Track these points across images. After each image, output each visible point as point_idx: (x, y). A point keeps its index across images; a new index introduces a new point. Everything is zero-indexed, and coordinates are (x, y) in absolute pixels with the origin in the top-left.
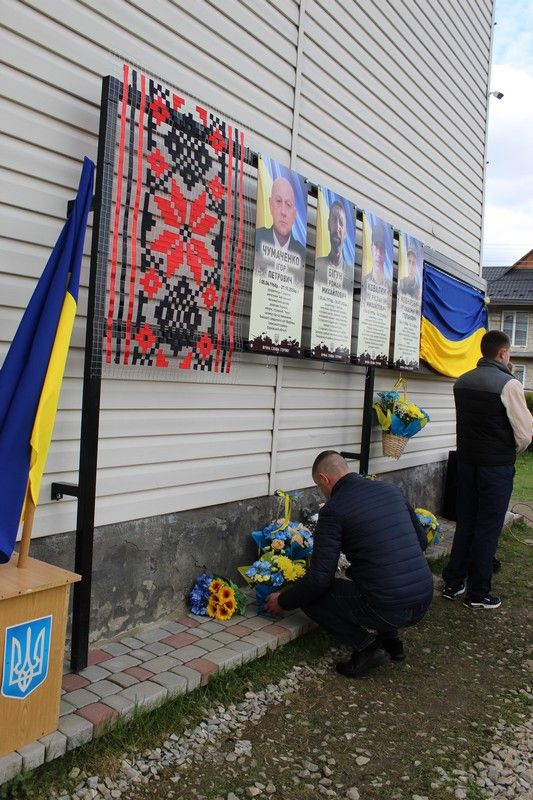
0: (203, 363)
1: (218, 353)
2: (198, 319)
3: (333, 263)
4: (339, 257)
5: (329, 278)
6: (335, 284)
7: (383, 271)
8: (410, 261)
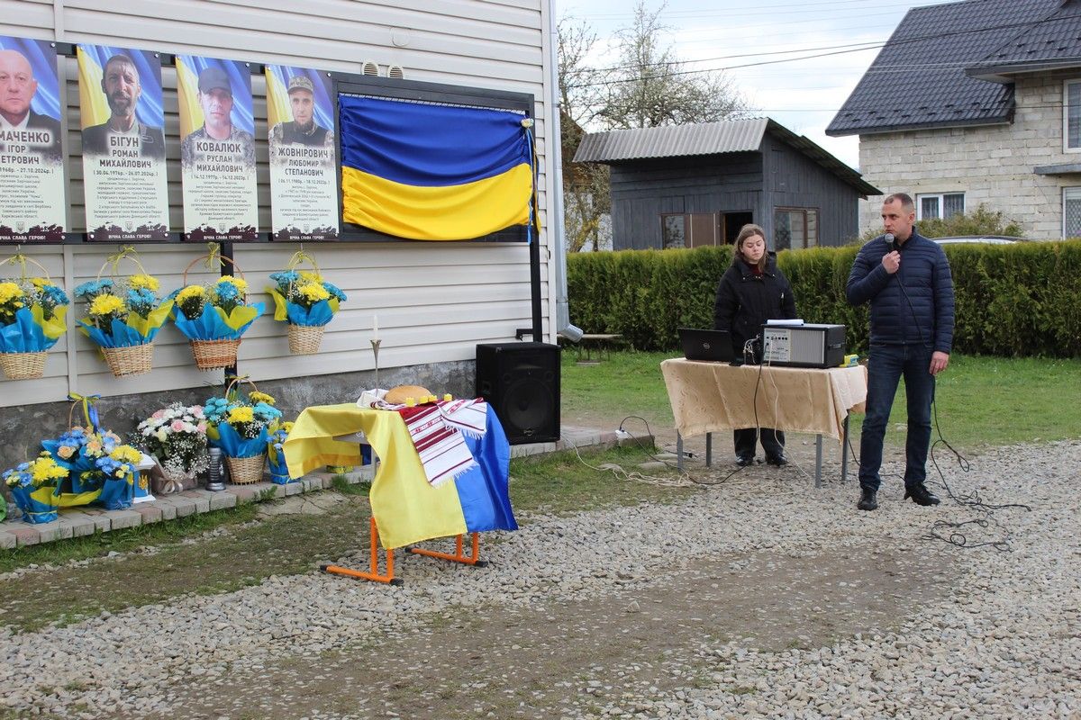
3: (117, 130)
4: (129, 121)
5: (111, 148)
6: (125, 153)
7: (228, 123)
8: (296, 100)
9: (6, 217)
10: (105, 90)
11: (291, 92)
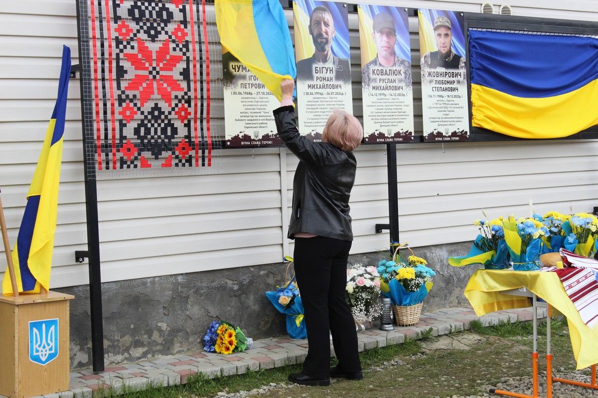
0: (184, 161)
1: (197, 153)
2: (175, 131)
3: (319, 62)
4: (327, 55)
5: (315, 75)
6: (324, 79)
7: (393, 53)
8: (439, 35)
9: (247, 128)
10: (311, 33)
11: (436, 29)
